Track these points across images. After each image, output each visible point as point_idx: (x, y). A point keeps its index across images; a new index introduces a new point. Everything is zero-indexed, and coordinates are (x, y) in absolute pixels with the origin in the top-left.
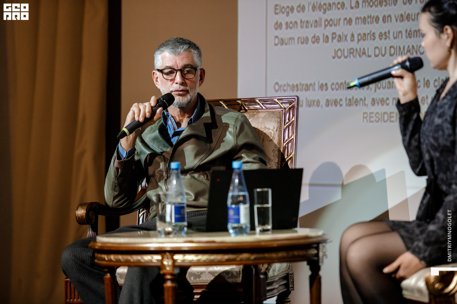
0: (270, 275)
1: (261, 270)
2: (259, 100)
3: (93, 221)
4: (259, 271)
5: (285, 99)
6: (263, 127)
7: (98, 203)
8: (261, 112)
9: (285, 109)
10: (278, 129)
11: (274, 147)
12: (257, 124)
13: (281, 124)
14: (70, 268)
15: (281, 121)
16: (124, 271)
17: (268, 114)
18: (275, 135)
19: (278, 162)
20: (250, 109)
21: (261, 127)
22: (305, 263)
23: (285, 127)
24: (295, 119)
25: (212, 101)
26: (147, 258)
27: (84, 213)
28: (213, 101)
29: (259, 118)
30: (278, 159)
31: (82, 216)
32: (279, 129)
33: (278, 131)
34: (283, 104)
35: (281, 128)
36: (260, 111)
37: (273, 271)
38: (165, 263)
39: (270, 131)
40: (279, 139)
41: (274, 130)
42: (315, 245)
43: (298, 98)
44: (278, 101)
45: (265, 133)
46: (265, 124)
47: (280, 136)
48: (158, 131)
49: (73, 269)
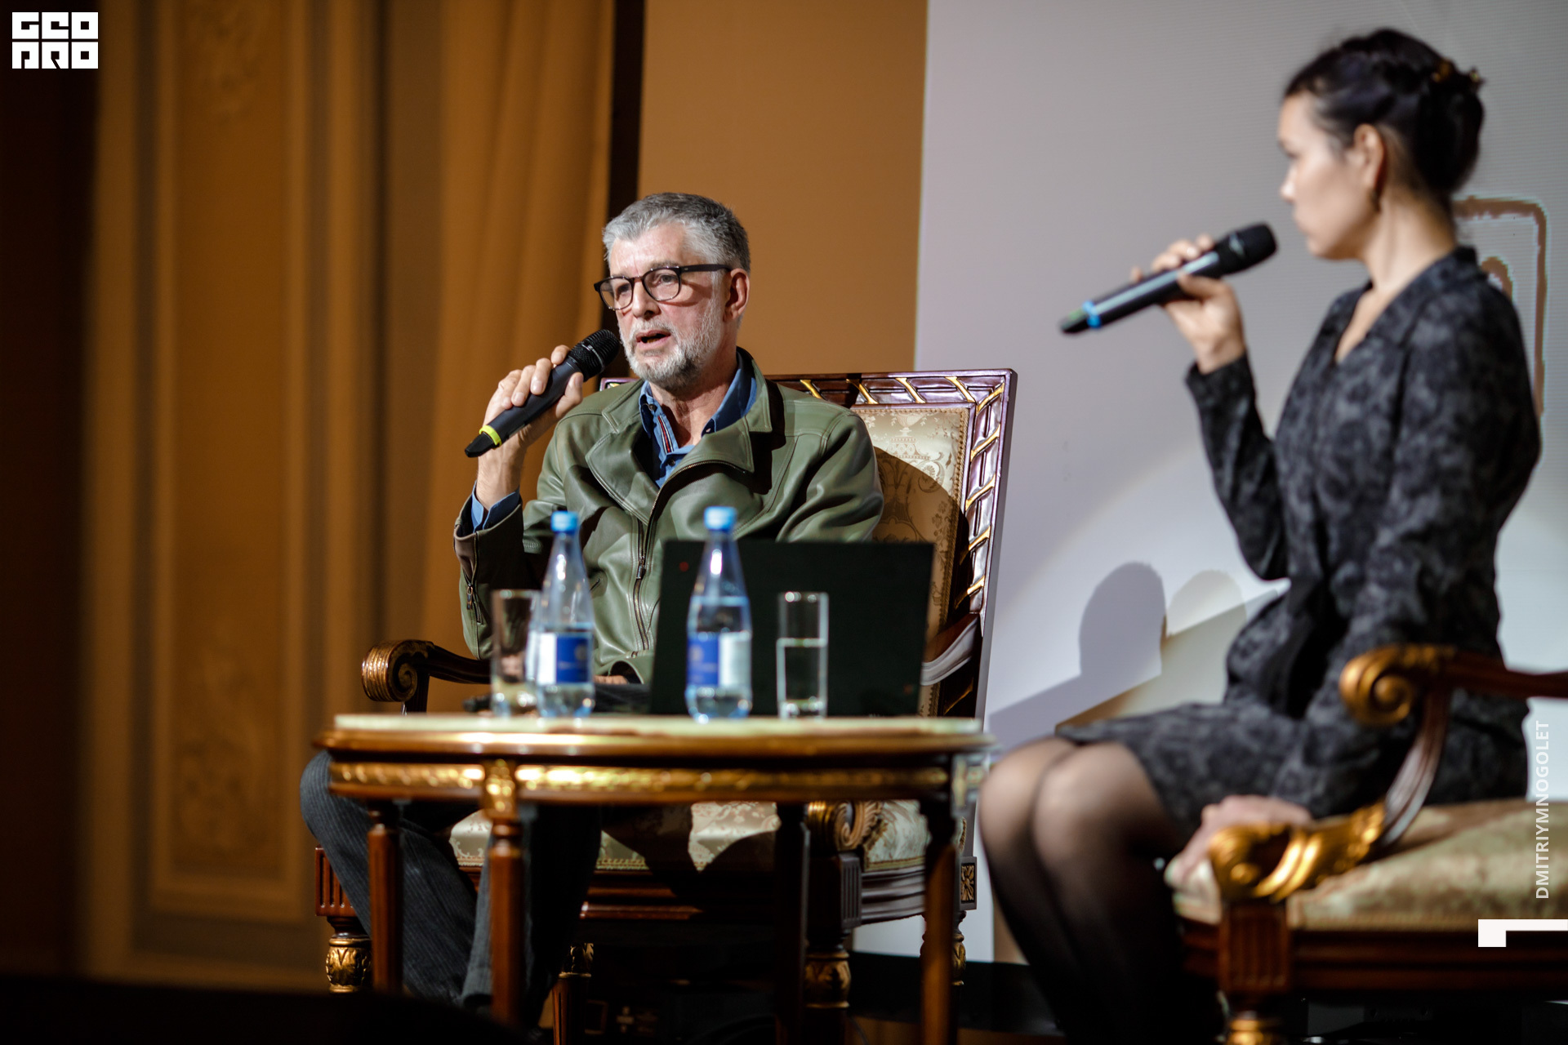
0: (877, 856)
1: (843, 840)
2: (908, 378)
3: (411, 692)
4: (837, 843)
5: (978, 378)
6: (911, 453)
7: (427, 644)
8: (911, 412)
9: (976, 404)
10: (953, 459)
11: (939, 510)
12: (894, 444)
13: (963, 447)
14: (320, 816)
15: (961, 437)
16: (472, 829)
17: (927, 417)
18: (943, 475)
19: (947, 552)
20: (881, 402)
21: (906, 453)
22: (911, 807)
23: (974, 454)
24: (1002, 434)
25: (780, 378)
26: (446, 774)
27: (383, 670)
28: (785, 378)
29: (902, 427)
30: (950, 542)
31: (378, 676)
32: (956, 459)
33: (951, 466)
34: (971, 392)
35: (962, 457)
36: (908, 410)
37: (885, 845)
38: (494, 789)
39: (930, 463)
40: (955, 487)
41: (939, 462)
42: (943, 759)
43: (1014, 377)
44: (957, 383)
45: (915, 468)
46: (916, 444)
47: (956, 480)
48: (630, 452)
49: (330, 818)
